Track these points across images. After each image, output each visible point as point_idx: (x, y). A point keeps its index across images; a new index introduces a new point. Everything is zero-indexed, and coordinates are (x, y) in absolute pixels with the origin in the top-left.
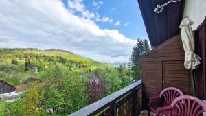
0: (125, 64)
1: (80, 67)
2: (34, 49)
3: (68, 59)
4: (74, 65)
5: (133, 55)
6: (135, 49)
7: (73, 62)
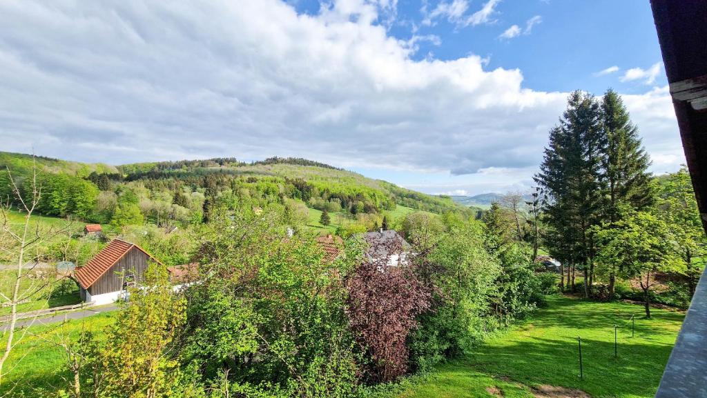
0: (515, 200)
1: (353, 211)
2: (228, 161)
3: (319, 184)
4: (336, 204)
5: (551, 163)
6: (556, 137)
7: (333, 197)
